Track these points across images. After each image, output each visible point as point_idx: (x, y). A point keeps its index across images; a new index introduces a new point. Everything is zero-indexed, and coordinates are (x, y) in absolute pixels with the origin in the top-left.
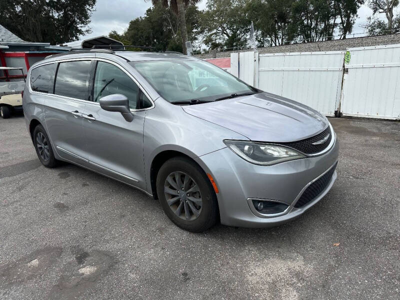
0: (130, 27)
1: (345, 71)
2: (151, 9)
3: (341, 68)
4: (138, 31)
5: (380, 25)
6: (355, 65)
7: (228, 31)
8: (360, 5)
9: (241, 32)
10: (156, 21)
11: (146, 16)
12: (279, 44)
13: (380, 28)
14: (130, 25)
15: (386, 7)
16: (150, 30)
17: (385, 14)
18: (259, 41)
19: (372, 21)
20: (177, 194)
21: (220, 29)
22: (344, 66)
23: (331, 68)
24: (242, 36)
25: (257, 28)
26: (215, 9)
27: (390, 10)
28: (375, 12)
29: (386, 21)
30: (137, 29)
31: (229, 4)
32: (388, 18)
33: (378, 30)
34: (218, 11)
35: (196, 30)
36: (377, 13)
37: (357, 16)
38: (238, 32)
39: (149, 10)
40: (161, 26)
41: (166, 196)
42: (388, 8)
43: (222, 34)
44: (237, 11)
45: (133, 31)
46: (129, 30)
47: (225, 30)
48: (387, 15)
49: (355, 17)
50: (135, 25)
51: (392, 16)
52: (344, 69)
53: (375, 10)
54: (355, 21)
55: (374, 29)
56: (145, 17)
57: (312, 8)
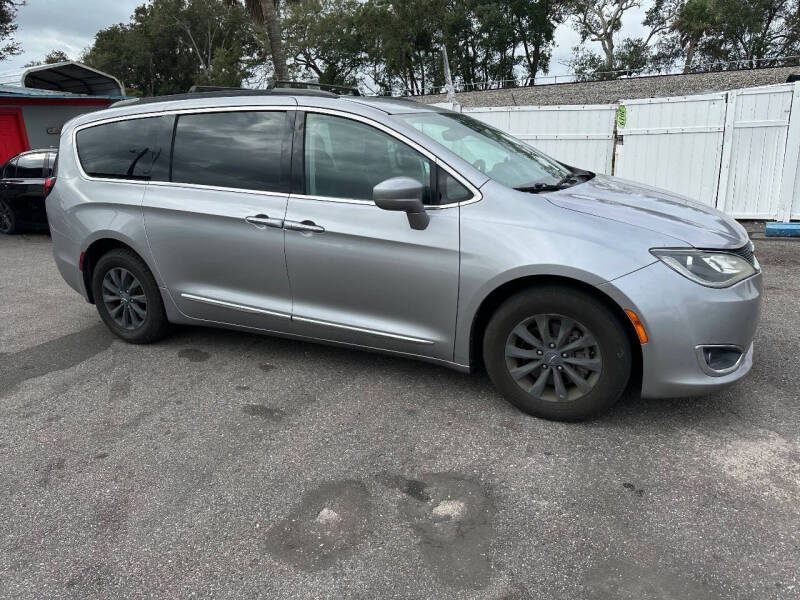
0: (97, 44)
1: (619, 139)
2: (147, 7)
3: (612, 134)
4: (121, 53)
5: (593, 61)
6: (634, 130)
7: (319, 63)
8: (556, 24)
9: (344, 65)
10: (160, 35)
11: (133, 22)
12: (418, 91)
13: (594, 67)
14: (98, 41)
15: (601, 31)
16: (148, 53)
17: (600, 42)
18: (382, 85)
19: (581, 54)
20: (536, 356)
21: (301, 57)
22: (615, 132)
23: (593, 135)
24: (347, 74)
25: (375, 58)
26: (289, 17)
27: (609, 37)
28: (584, 38)
29: (604, 57)
30: (115, 49)
31: (317, 9)
32: (605, 49)
33: (590, 71)
34: (296, 22)
35: (248, 58)
36: (588, 41)
37: (553, 44)
38: (340, 64)
39: (140, 11)
40: (173, 45)
41: (509, 363)
42: (605, 32)
43: (306, 68)
44: (335, 23)
45: (106, 55)
46: (94, 50)
47: (313, 61)
48: (603, 44)
49: (551, 46)
50: (109, 41)
51: (612, 47)
52: (616, 137)
53: (585, 35)
54: (552, 53)
55: (584, 69)
56: (132, 26)
57: (476, 26)
